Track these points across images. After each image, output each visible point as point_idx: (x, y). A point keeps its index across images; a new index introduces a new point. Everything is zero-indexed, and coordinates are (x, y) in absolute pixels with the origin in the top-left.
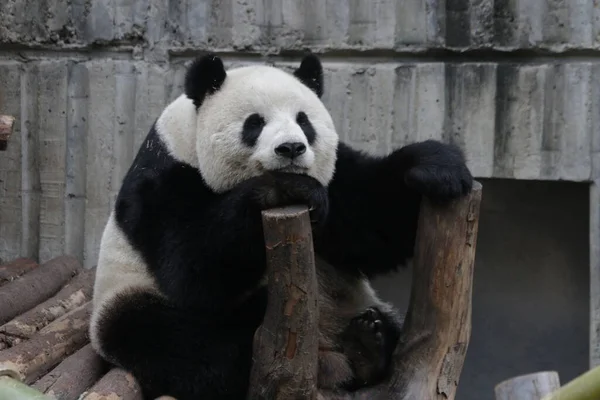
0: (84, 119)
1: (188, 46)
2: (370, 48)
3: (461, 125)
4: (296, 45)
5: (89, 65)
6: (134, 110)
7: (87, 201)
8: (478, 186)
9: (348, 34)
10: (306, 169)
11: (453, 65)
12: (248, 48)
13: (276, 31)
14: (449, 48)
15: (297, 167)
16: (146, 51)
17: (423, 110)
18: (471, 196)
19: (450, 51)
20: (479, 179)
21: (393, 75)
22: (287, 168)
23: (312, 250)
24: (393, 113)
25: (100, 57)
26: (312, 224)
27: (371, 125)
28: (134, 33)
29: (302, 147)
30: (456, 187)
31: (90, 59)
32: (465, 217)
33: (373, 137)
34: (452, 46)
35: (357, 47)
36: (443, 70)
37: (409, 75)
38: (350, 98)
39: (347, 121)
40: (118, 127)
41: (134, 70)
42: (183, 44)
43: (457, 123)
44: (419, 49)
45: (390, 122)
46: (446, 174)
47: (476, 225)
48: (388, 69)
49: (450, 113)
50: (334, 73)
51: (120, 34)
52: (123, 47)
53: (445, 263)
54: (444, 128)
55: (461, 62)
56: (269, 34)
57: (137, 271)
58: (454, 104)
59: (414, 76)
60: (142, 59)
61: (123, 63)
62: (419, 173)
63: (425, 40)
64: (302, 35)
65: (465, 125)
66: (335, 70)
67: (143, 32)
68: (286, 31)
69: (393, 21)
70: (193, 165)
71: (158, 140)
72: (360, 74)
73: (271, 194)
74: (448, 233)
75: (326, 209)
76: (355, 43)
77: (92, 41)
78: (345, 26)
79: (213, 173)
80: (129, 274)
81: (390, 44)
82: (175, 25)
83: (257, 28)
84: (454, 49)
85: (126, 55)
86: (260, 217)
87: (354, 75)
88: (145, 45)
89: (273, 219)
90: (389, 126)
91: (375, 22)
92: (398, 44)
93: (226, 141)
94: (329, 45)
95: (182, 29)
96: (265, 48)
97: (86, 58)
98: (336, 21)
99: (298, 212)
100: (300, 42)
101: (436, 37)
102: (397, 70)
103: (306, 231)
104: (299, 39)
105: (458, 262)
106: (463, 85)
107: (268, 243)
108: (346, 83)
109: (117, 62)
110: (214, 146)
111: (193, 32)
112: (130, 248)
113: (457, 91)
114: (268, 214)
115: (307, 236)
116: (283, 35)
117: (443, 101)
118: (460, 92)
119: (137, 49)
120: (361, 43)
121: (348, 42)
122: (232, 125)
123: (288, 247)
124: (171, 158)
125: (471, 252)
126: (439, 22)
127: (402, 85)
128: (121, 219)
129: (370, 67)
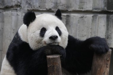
0: (2, 28)
1: (33, 8)
2: (85, 10)
3: (111, 33)
4: (64, 9)
5: (4, 13)
6: (17, 26)
7: (3, 52)
8: (110, 50)
9: (79, 6)
10: (58, 43)
11: (109, 15)
12: (50, 9)
13: (58, 4)
14: (108, 10)
15: (56, 43)
16: (21, 9)
17: (100, 28)
18: (108, 53)
19: (108, 11)
20: (111, 48)
21: (91, 18)
22: (53, 43)
23: (61, 67)
24: (91, 29)
25: (8, 11)
26: (61, 60)
27: (85, 32)
28: (18, 4)
29: (57, 37)
30: (104, 50)
31: (5, 11)
32: (106, 59)
33: (85, 35)
34: (109, 10)
35: (81, 10)
36: (106, 17)
37: (96, 18)
38: (79, 24)
39: (78, 31)
40: (12, 31)
41: (17, 15)
42: (32, 8)
43: (110, 32)
44: (99, 11)
45: (90, 31)
46: (101, 46)
47: (110, 61)
48: (90, 16)
49: (108, 29)
50: (74, 17)
51: (14, 4)
52: (14, 8)
53: (100, 72)
54: (106, 33)
55: (111, 14)
56: (56, 5)
57: (11, 72)
58: (109, 27)
59: (97, 18)
60: (20, 12)
61: (14, 13)
62: (93, 46)
63: (101, 8)
64: (66, 6)
65: (112, 33)
66: (75, 16)
67: (20, 4)
68: (61, 5)
69: (92, 2)
70: (27, 42)
71: (18, 35)
72: (82, 17)
73: (49, 51)
74: (101, 63)
75: (65, 55)
76: (81, 8)
77: (5, 6)
78: (78, 3)
79: (33, 45)
80: (9, 73)
81: (91, 9)
82: (29, 2)
83: (53, 4)
84: (109, 11)
85: (15, 10)
86: (46, 57)
87: (80, 18)
88: (21, 7)
89: (49, 58)
90: (90, 33)
91: (87, 3)
92: (93, 9)
93: (35, 36)
94: (73, 9)
95: (31, 3)
96: (55, 9)
97: (4, 11)
98: (75, 2)
99: (57, 56)
100: (65, 8)
101: (104, 7)
102: (93, 16)
103: (59, 62)
104: (64, 7)
105: (104, 72)
106: (112, 21)
107: (48, 65)
108: (78, 20)
109: (13, 12)
110: (32, 37)
111: (35, 4)
112: (10, 66)
113: (110, 23)
114: (48, 57)
115: (59, 63)
116: (60, 6)
117: (106, 26)
118: (111, 23)
119: (18, 9)
120: (83, 8)
121: (79, 8)
122: (37, 31)
123: (54, 66)
124: (22, 40)
125: (108, 69)
126: (105, 3)
127: (94, 21)
128: (7, 57)
129: (85, 15)
